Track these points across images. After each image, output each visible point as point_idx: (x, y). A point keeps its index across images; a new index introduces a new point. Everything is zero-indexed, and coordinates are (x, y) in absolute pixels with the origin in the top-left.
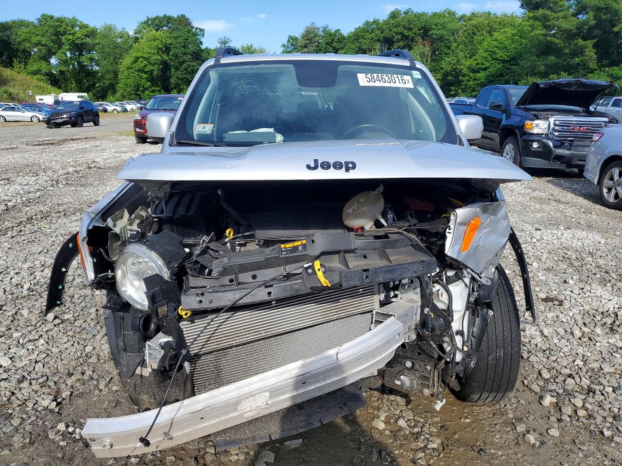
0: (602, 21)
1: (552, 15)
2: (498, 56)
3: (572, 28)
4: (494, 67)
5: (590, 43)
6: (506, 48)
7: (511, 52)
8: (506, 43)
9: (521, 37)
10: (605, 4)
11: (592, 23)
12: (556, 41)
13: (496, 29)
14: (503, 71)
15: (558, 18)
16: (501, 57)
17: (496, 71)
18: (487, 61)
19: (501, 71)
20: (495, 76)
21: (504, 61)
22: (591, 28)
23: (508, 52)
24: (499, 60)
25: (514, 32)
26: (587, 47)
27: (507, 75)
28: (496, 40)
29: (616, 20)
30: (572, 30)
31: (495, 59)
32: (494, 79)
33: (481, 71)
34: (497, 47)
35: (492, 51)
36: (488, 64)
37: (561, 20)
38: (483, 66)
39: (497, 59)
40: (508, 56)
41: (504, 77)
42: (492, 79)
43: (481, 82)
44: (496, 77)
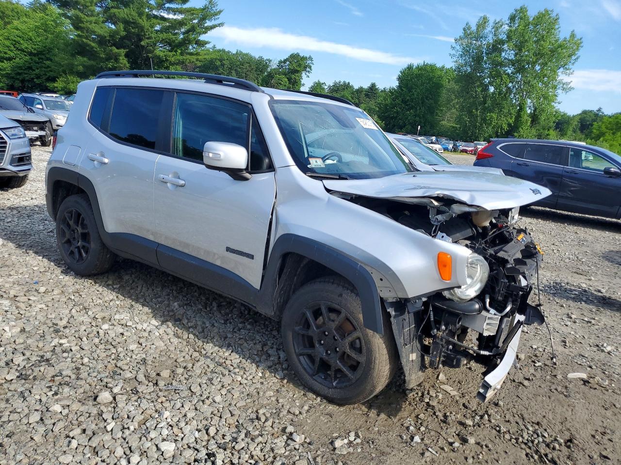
0: (131, 33)
1: (84, 18)
2: (23, 47)
3: (106, 35)
4: (20, 59)
5: (123, 52)
6: (31, 40)
7: (38, 45)
8: (30, 34)
9: (45, 31)
10: (133, 19)
11: (123, 33)
12: (92, 45)
13: (9, 16)
14: (32, 64)
15: (91, 22)
16: (26, 48)
17: (24, 63)
18: (11, 51)
19: (30, 64)
20: (24, 68)
21: (31, 54)
22: (122, 38)
23: (35, 45)
24: (26, 52)
25: (37, 24)
26: (120, 56)
27: (38, 69)
28: (17, 29)
29: (142, 35)
30: (106, 37)
31: (19, 50)
32: (22, 71)
33: (5, 61)
34: (20, 37)
35: (15, 41)
36: (12, 54)
37: (93, 24)
38: (7, 56)
39: (22, 50)
40: (35, 49)
41: (34, 70)
42: (20, 71)
43: (7, 73)
44: (26, 69)
